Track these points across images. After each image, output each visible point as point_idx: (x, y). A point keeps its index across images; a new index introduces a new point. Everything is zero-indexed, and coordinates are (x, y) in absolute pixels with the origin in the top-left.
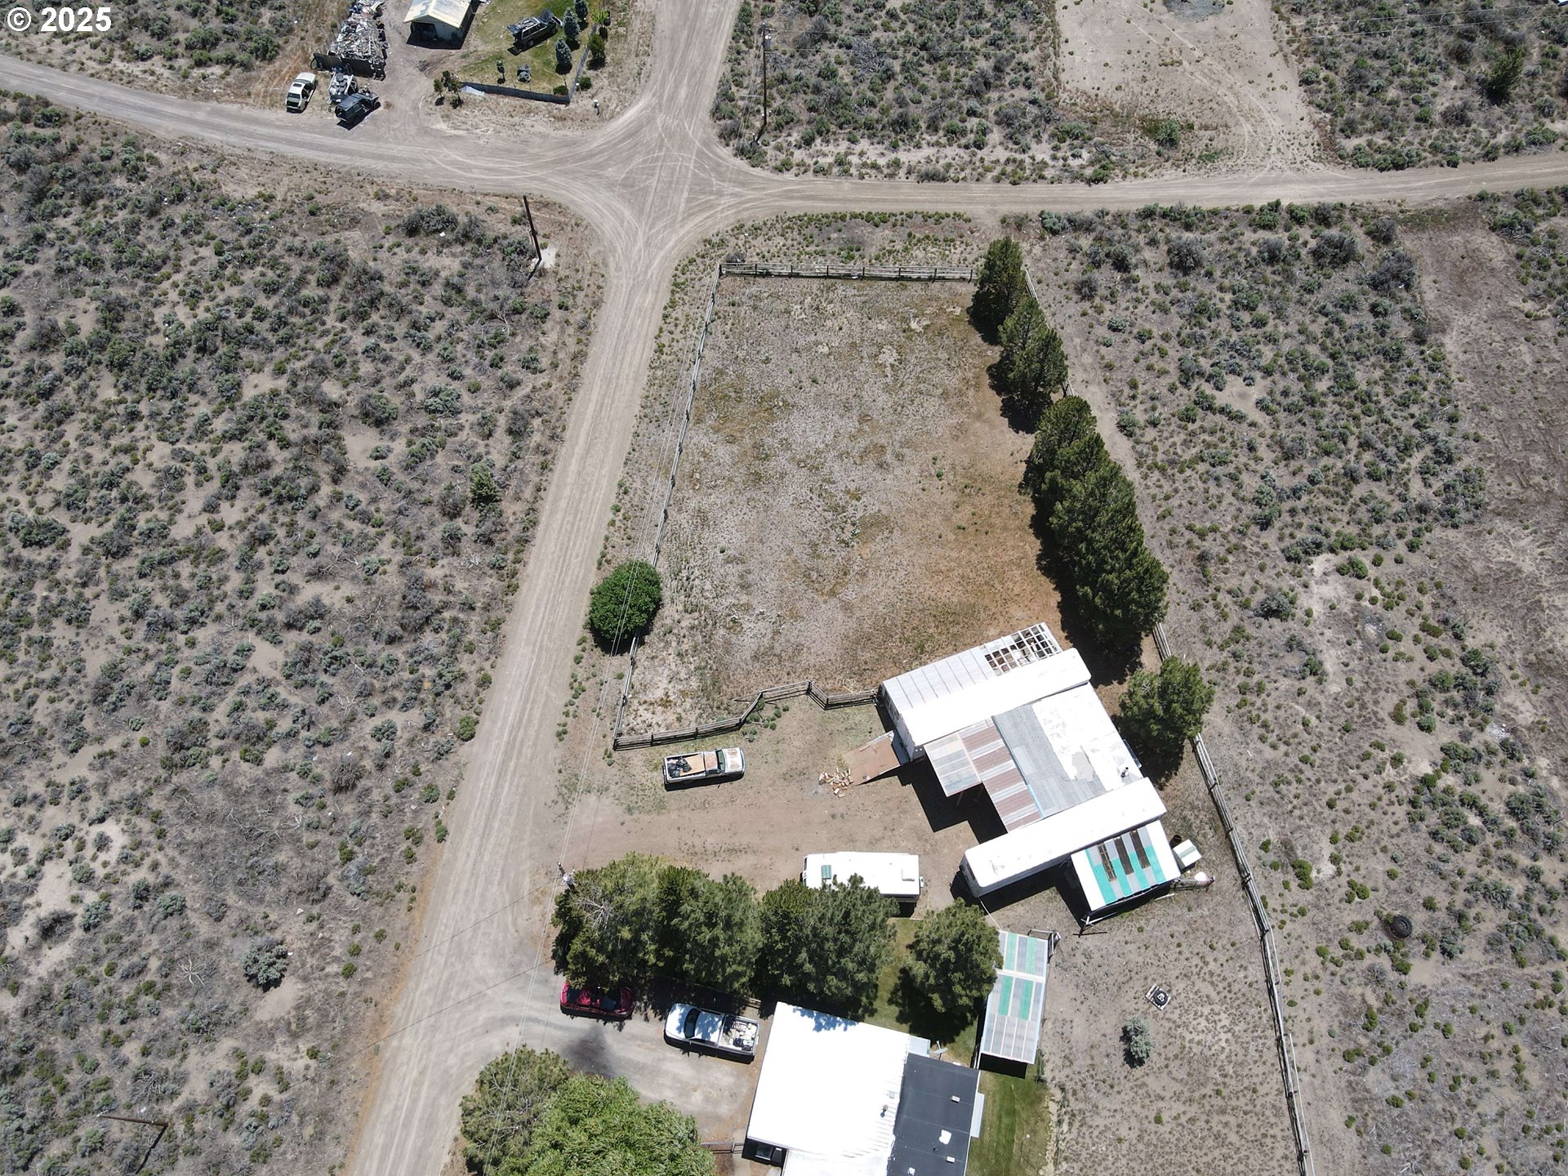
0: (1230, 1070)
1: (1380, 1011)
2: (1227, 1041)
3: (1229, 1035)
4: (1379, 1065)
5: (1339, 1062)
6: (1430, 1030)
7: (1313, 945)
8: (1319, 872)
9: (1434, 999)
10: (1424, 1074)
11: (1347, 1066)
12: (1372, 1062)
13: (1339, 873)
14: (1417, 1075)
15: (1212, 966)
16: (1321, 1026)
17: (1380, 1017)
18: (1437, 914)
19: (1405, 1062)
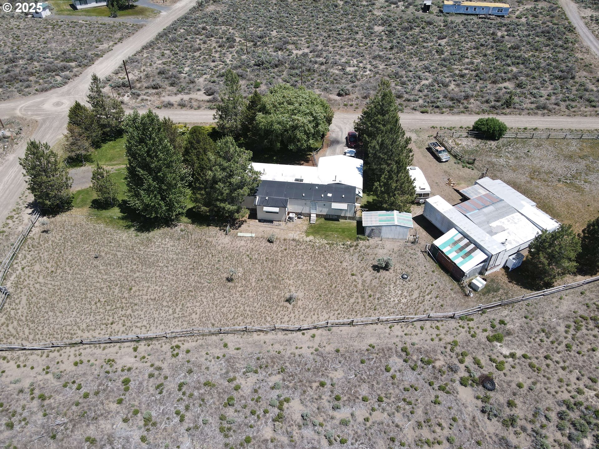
0: (382, 301)
1: (433, 367)
2: (394, 301)
3: (397, 302)
4: (405, 364)
5: (400, 346)
6: (433, 394)
7: (458, 339)
8: (501, 346)
9: (452, 397)
10: (408, 386)
11: (399, 349)
12: (405, 361)
13: (505, 357)
14: (406, 383)
15: (427, 297)
16: (415, 339)
17: (430, 366)
18: (507, 409)
19: (410, 377)
